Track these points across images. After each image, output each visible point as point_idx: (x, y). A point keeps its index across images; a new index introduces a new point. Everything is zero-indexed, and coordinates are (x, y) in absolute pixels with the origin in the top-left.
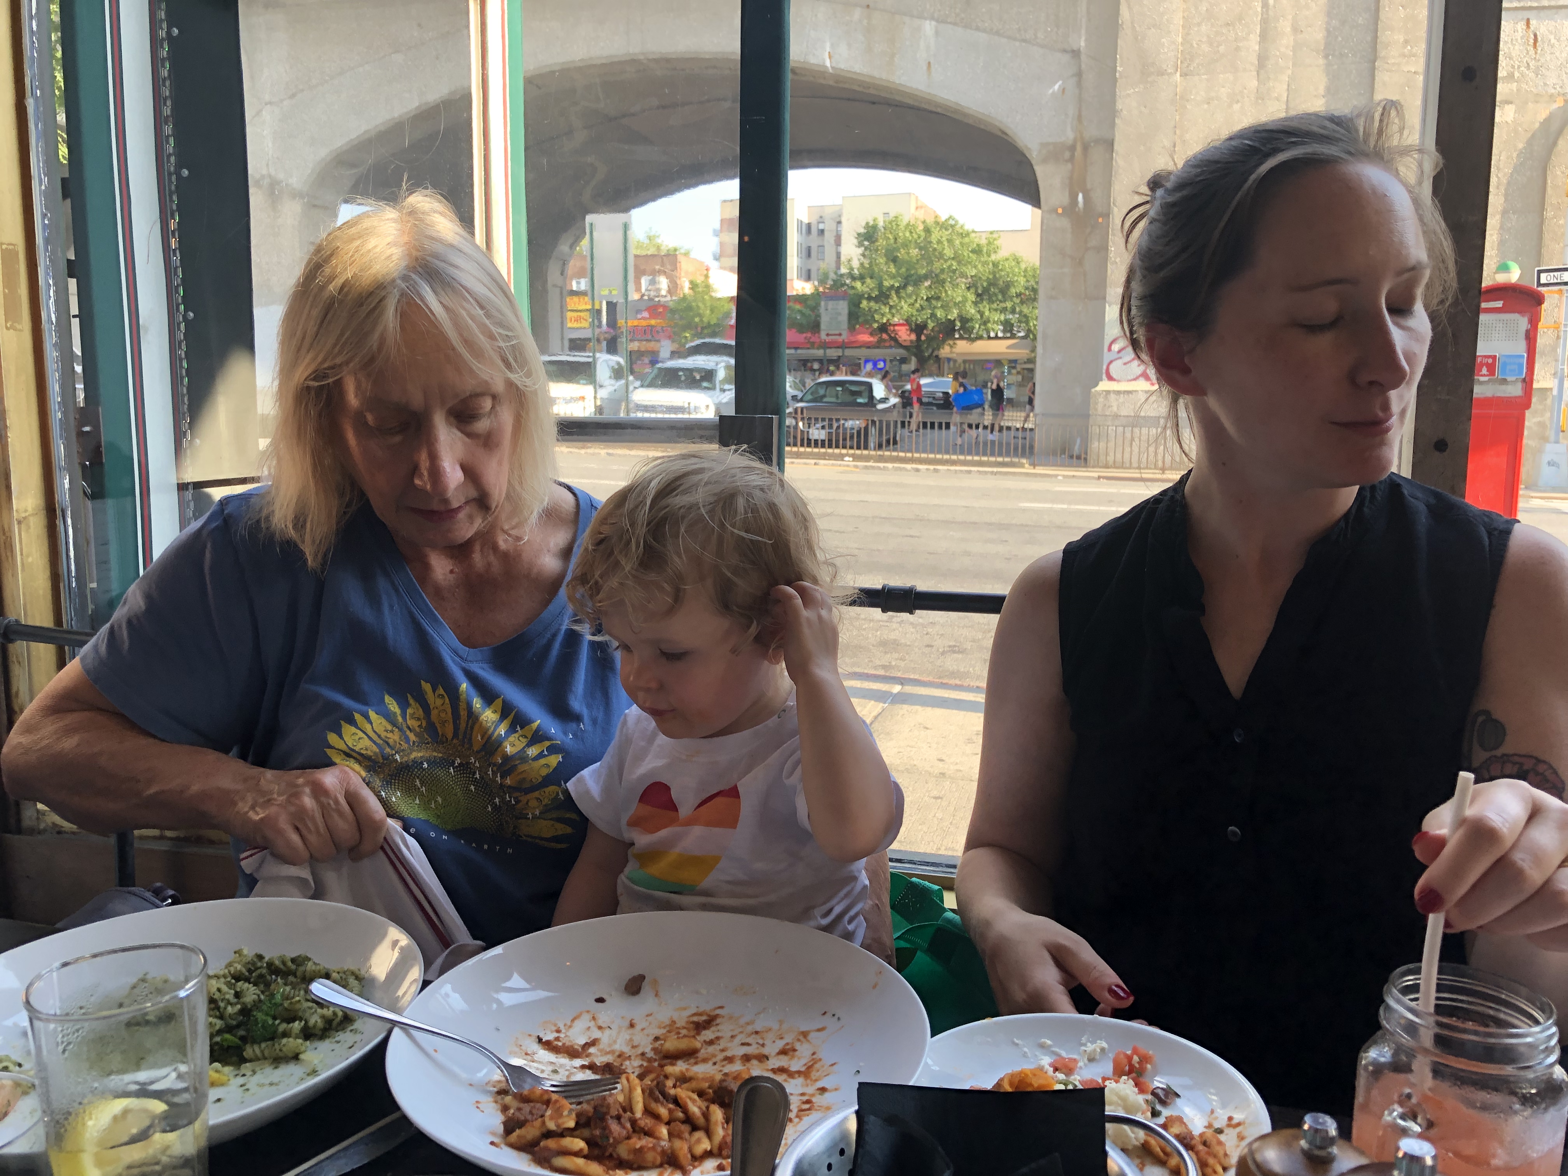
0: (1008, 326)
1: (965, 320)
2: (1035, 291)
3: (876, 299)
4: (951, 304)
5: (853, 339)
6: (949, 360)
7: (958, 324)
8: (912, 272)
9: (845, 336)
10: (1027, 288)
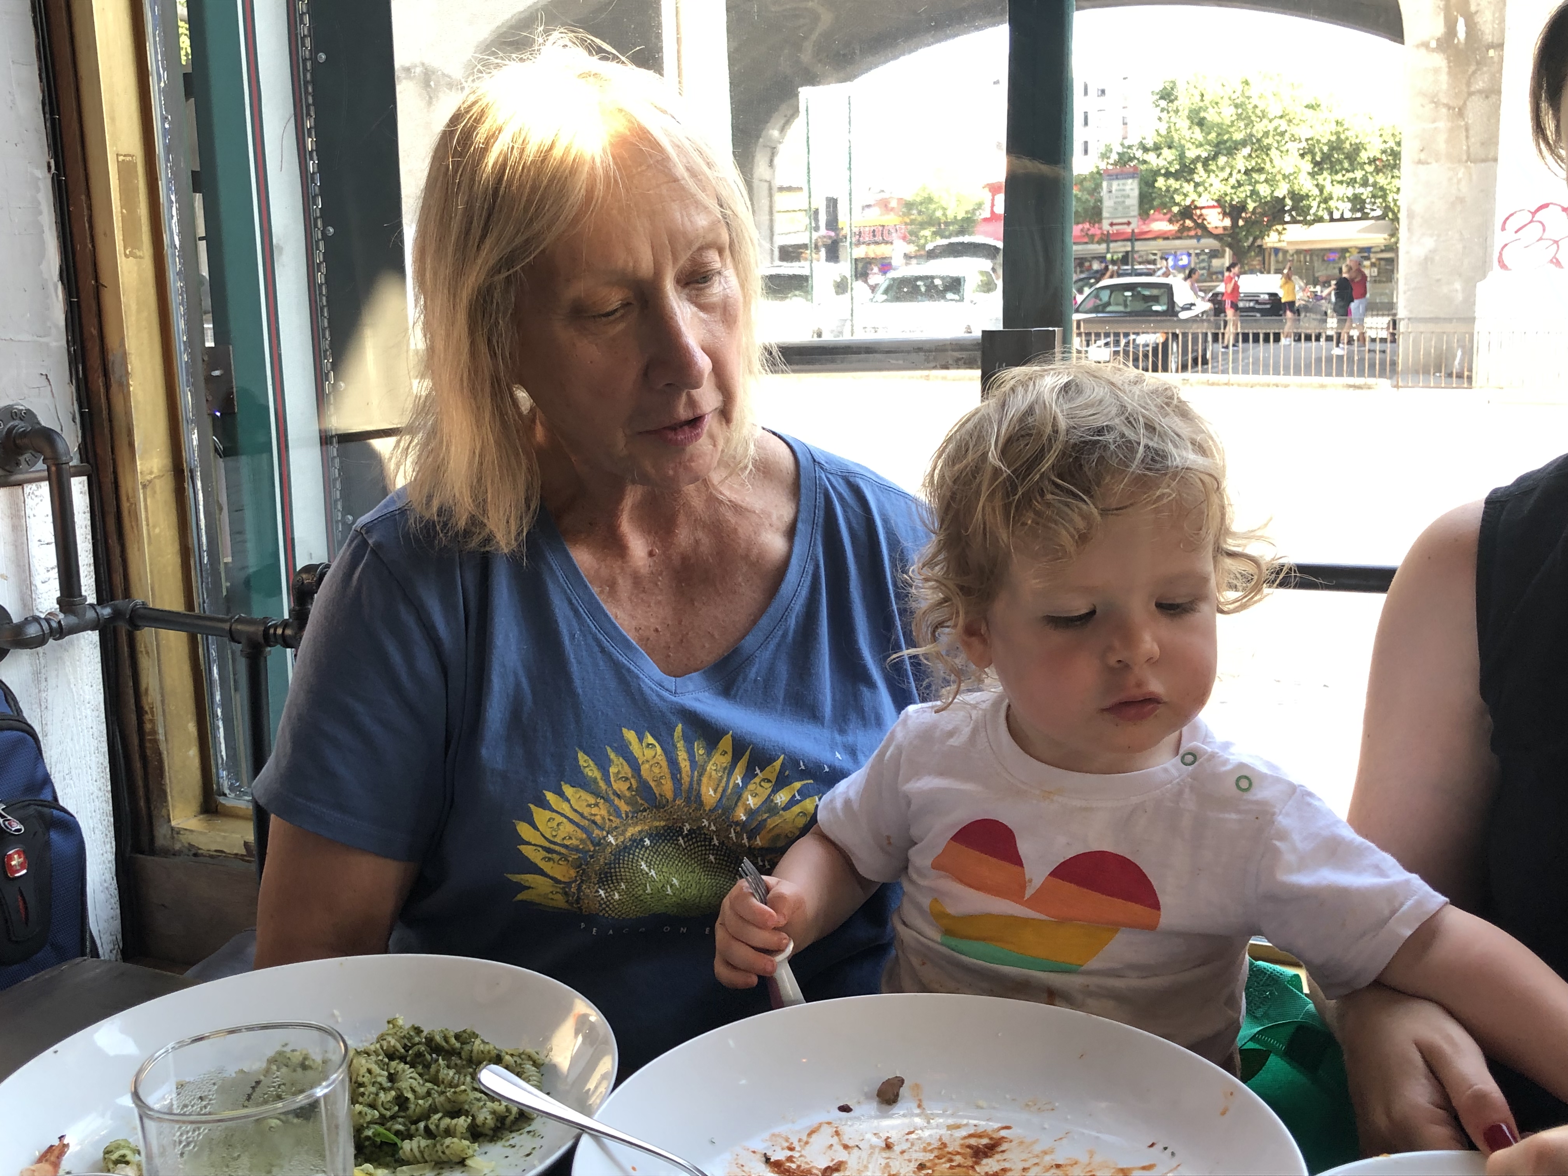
0: (1358, 203)
1: (1298, 198)
2: (1396, 155)
3: (1177, 176)
4: (1279, 177)
5: (1145, 228)
6: (1277, 250)
7: (1288, 202)
8: (1226, 137)
9: (1136, 225)
10: (1384, 152)
